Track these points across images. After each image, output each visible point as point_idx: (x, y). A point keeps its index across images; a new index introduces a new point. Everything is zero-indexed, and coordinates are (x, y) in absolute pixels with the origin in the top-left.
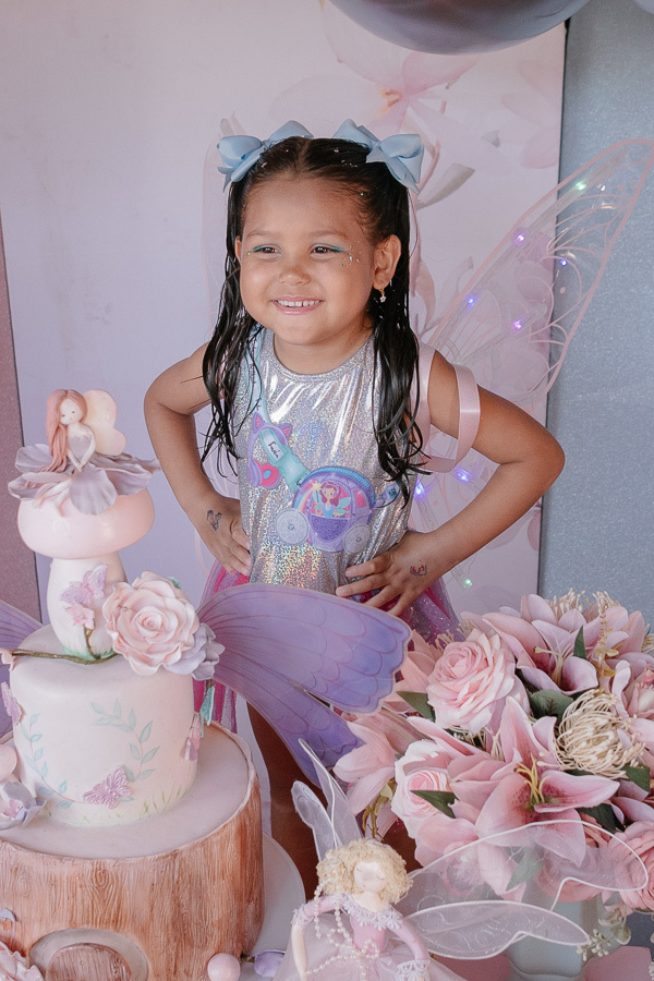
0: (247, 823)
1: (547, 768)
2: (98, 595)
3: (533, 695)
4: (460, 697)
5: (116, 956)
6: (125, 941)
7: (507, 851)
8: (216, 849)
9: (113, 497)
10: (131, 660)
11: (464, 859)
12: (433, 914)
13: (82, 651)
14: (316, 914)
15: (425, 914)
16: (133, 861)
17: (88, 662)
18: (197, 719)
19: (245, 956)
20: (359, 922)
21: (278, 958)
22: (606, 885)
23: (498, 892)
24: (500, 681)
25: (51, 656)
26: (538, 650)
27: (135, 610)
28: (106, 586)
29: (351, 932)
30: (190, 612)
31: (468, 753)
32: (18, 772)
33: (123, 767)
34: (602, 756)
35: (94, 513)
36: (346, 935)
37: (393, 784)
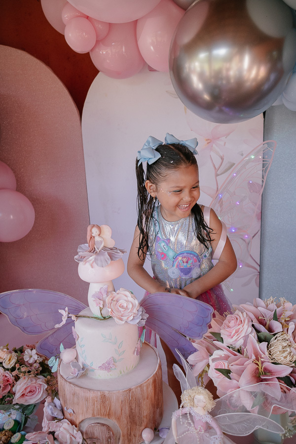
0: (157, 379)
1: (265, 362)
2: (105, 296)
3: (259, 334)
4: (232, 334)
5: (108, 428)
6: (112, 422)
7: (251, 393)
8: (145, 388)
9: (109, 261)
10: (115, 318)
11: (235, 395)
12: (224, 417)
13: (99, 316)
14: (181, 414)
15: (221, 416)
16: (115, 392)
17: (101, 320)
18: (139, 341)
19: (156, 429)
20: (197, 418)
21: (167, 430)
22: (289, 408)
23: (248, 409)
24: (247, 329)
25: (89, 317)
26: (260, 318)
27: (117, 301)
28: (108, 293)
29: (193, 422)
30: (137, 303)
31: (235, 355)
32: (77, 358)
33: (113, 357)
34: (285, 357)
35: (103, 267)
36: (192, 424)
37: (208, 366)
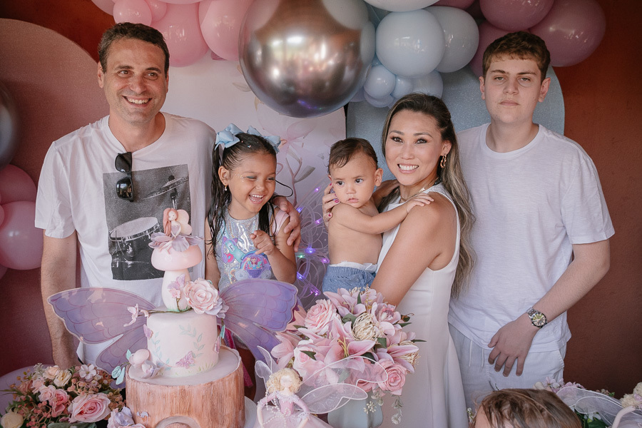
0: (239, 375)
1: (349, 341)
2: (182, 285)
3: (342, 317)
4: (317, 322)
6: (192, 421)
7: (335, 370)
8: (227, 383)
9: (188, 246)
10: (195, 309)
11: (321, 375)
13: (176, 309)
14: (266, 402)
15: (307, 395)
16: (195, 385)
17: (177, 313)
18: (219, 337)
20: (282, 402)
26: (344, 303)
27: (195, 291)
28: (185, 282)
29: (280, 407)
30: (216, 293)
32: (149, 359)
33: (191, 352)
34: (368, 333)
35: (181, 252)
36: (278, 409)
37: (293, 358)
